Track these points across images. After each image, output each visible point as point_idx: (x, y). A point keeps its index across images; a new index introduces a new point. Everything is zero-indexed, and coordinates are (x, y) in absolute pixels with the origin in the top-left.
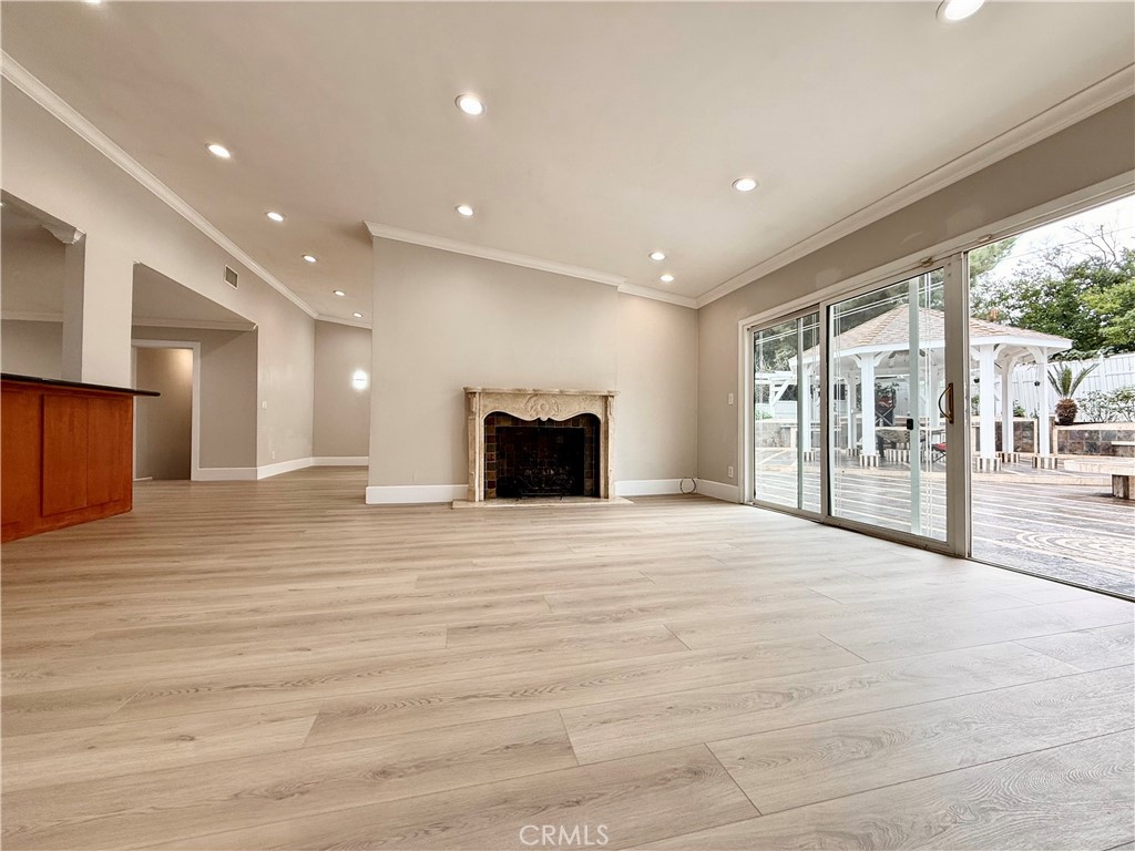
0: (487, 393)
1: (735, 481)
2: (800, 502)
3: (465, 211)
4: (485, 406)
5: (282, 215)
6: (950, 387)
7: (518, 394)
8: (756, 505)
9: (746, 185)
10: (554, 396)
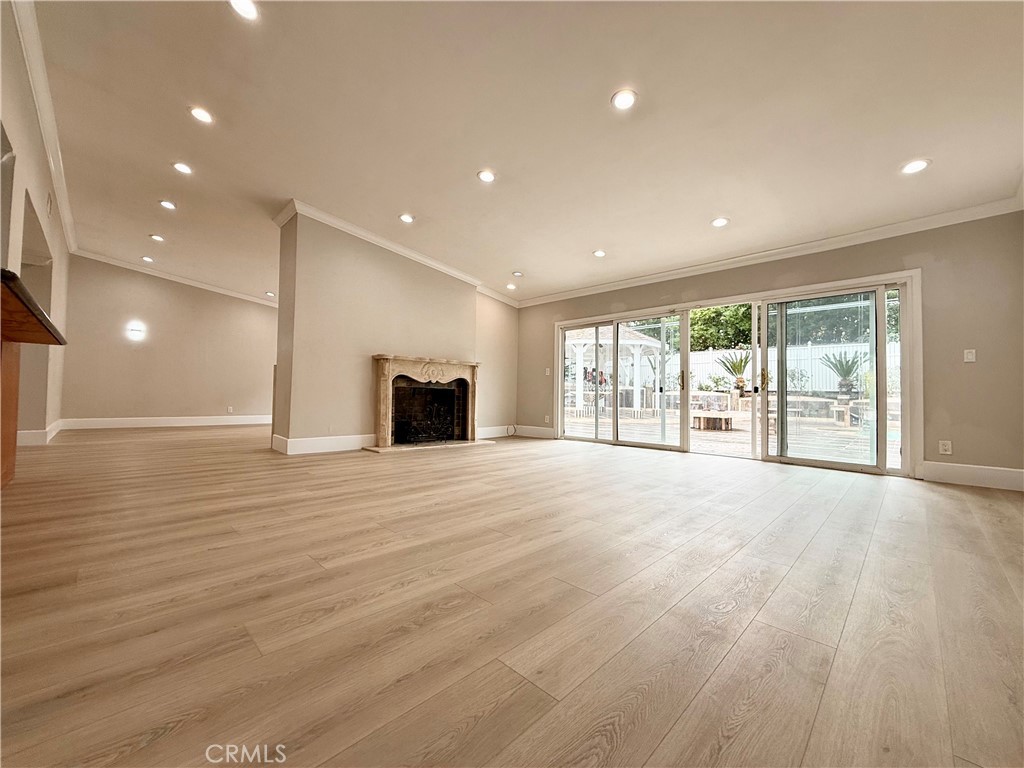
0: (396, 359)
1: (551, 425)
2: (596, 434)
3: (407, 219)
4: (393, 370)
5: (191, 168)
6: (683, 372)
7: (418, 361)
8: (566, 439)
9: (600, 254)
10: (441, 364)
